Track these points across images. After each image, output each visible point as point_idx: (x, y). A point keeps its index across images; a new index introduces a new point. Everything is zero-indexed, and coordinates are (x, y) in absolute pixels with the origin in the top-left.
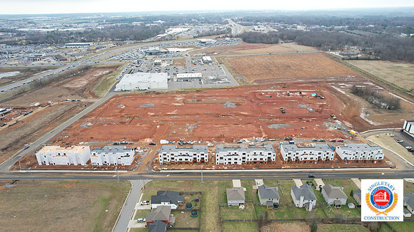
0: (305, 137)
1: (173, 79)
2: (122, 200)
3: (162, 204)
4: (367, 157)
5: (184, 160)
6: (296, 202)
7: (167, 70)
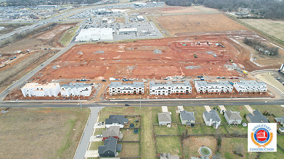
0: (211, 75)
1: (116, 33)
2: (84, 121)
3: (113, 125)
4: (256, 90)
5: (127, 92)
6: (207, 123)
7: (112, 26)
